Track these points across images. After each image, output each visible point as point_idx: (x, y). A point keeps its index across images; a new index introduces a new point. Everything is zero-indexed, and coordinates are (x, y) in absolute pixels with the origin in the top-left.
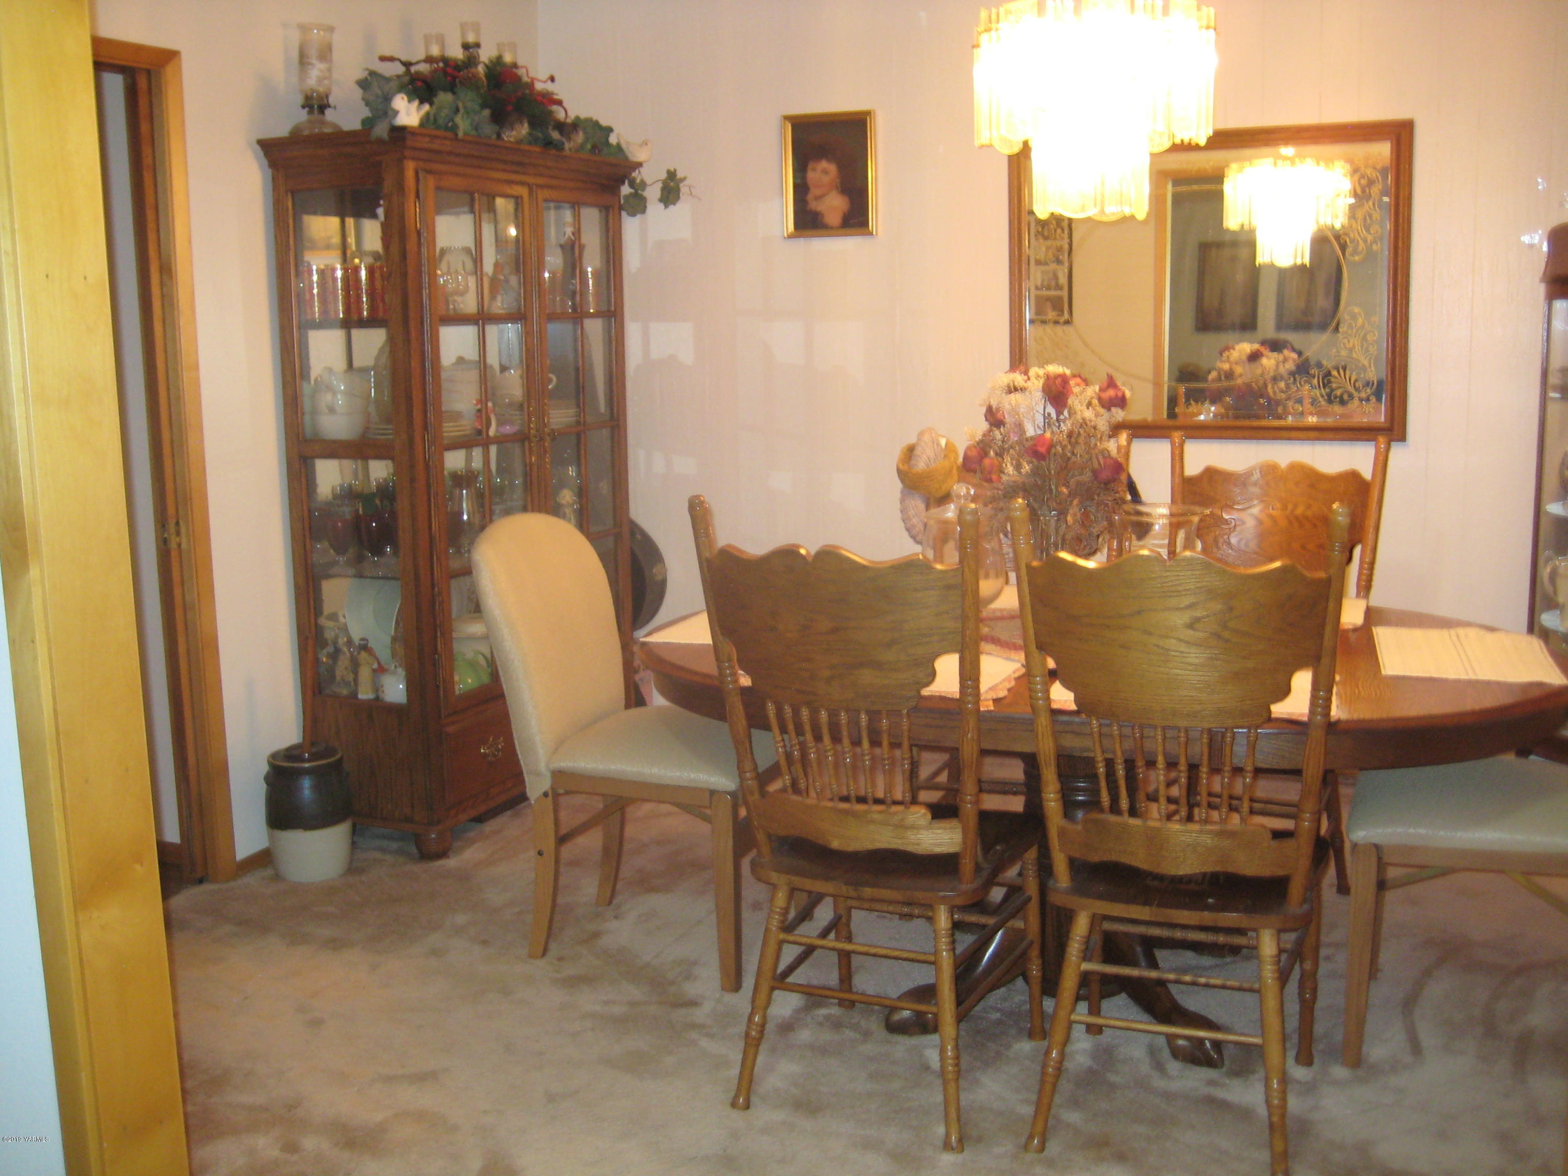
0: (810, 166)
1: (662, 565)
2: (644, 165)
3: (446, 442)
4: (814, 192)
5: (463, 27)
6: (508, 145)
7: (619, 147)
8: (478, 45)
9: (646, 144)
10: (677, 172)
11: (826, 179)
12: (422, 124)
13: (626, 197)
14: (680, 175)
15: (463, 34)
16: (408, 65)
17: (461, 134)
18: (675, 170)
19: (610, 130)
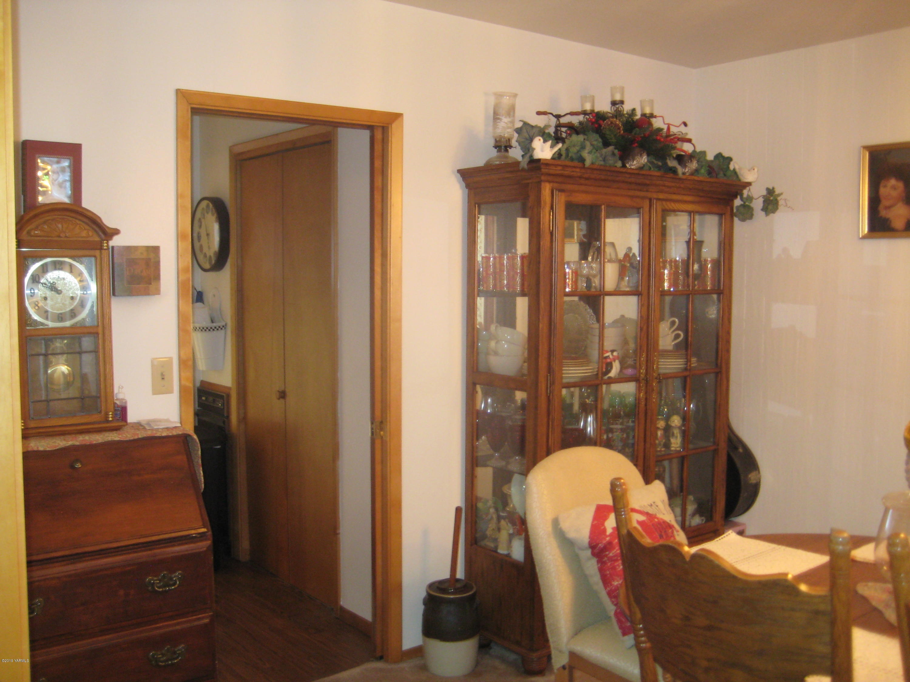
0: (882, 184)
1: (757, 472)
2: (753, 184)
3: (565, 381)
4: (885, 203)
5: (613, 90)
6: (629, 171)
7: (734, 172)
8: (622, 102)
9: (754, 169)
10: (776, 190)
11: (894, 194)
12: (553, 158)
13: (738, 207)
14: (777, 192)
15: (612, 95)
16: (558, 117)
17: (588, 163)
18: (773, 188)
19: (730, 159)
